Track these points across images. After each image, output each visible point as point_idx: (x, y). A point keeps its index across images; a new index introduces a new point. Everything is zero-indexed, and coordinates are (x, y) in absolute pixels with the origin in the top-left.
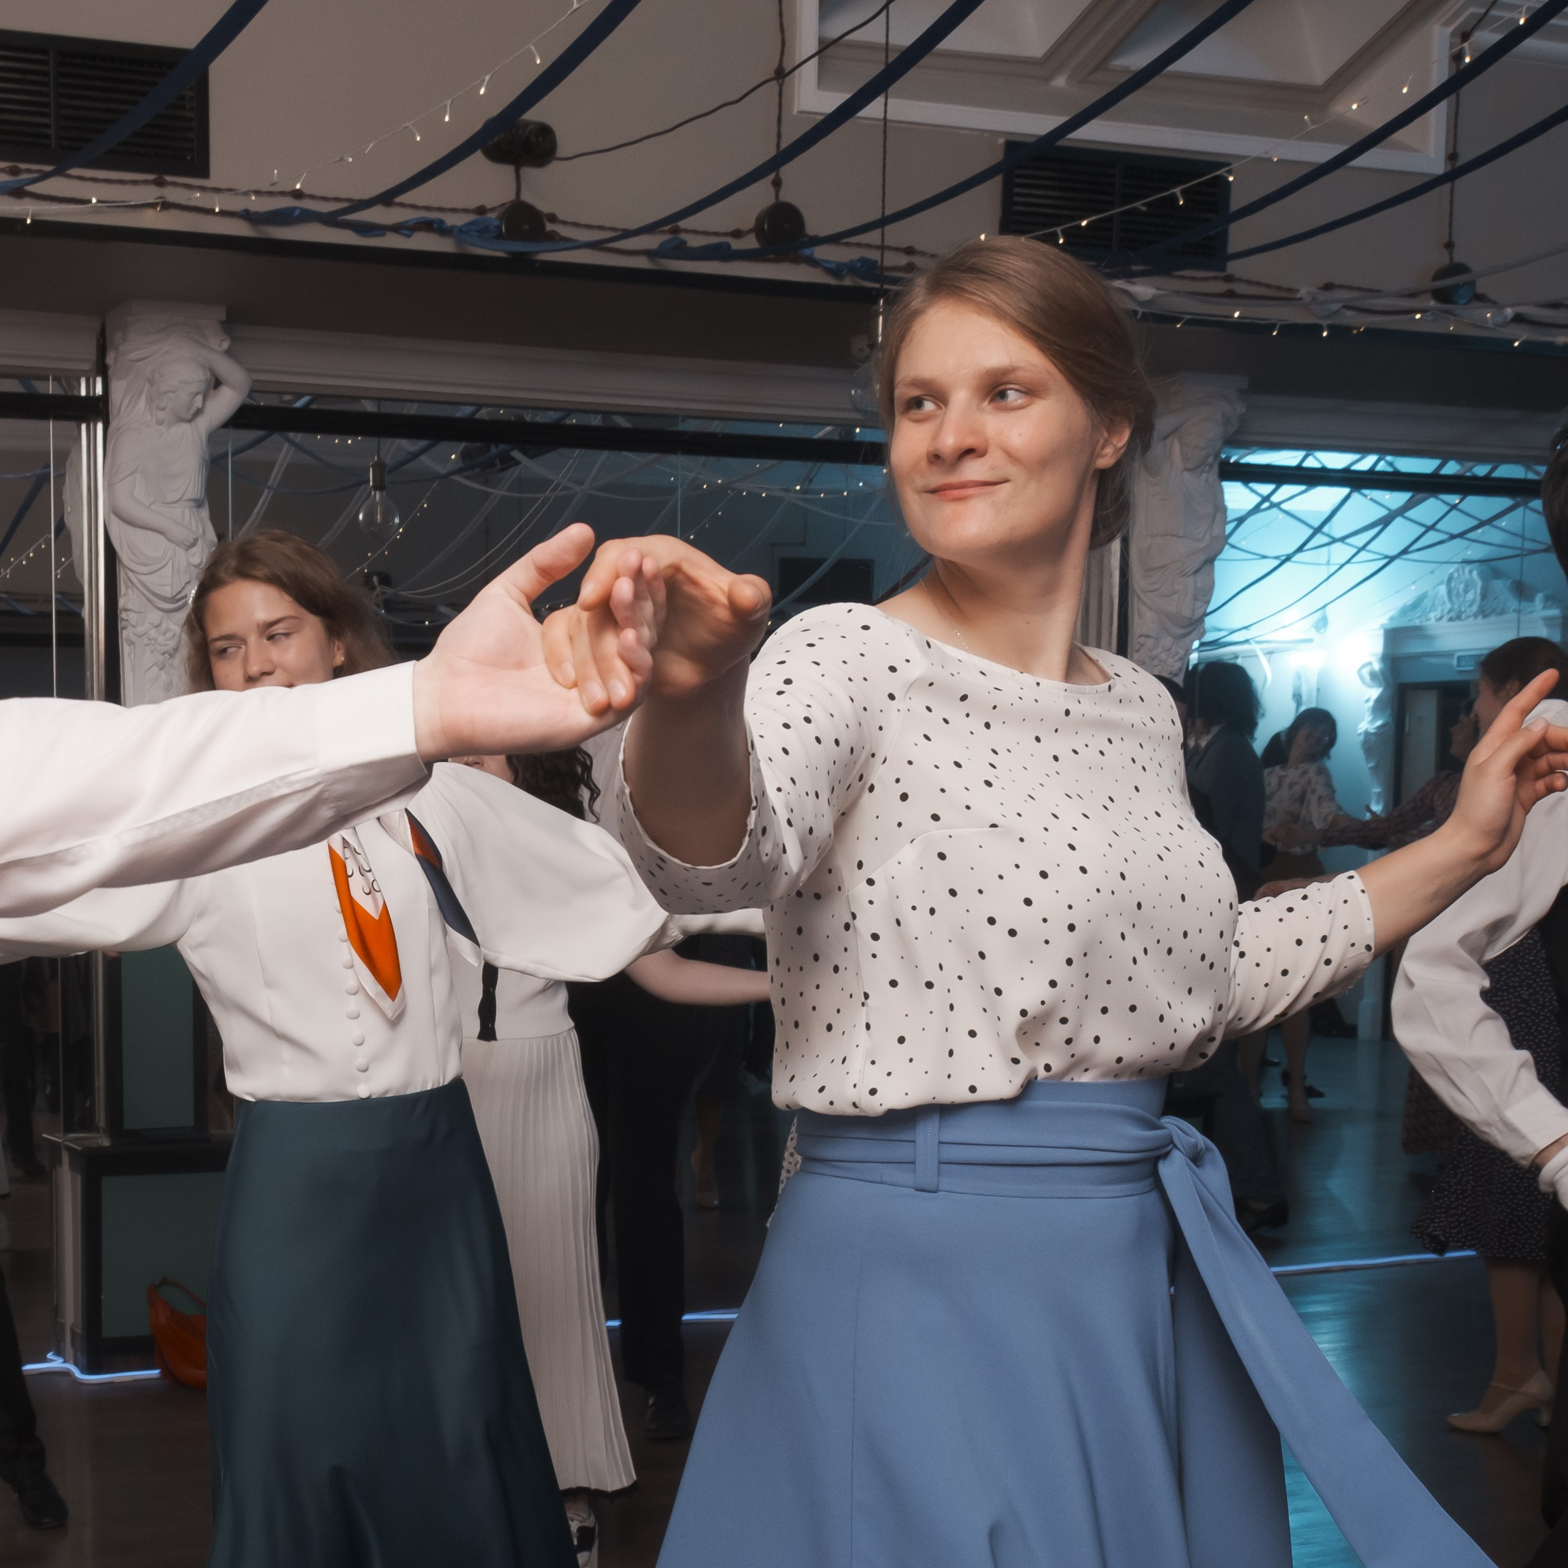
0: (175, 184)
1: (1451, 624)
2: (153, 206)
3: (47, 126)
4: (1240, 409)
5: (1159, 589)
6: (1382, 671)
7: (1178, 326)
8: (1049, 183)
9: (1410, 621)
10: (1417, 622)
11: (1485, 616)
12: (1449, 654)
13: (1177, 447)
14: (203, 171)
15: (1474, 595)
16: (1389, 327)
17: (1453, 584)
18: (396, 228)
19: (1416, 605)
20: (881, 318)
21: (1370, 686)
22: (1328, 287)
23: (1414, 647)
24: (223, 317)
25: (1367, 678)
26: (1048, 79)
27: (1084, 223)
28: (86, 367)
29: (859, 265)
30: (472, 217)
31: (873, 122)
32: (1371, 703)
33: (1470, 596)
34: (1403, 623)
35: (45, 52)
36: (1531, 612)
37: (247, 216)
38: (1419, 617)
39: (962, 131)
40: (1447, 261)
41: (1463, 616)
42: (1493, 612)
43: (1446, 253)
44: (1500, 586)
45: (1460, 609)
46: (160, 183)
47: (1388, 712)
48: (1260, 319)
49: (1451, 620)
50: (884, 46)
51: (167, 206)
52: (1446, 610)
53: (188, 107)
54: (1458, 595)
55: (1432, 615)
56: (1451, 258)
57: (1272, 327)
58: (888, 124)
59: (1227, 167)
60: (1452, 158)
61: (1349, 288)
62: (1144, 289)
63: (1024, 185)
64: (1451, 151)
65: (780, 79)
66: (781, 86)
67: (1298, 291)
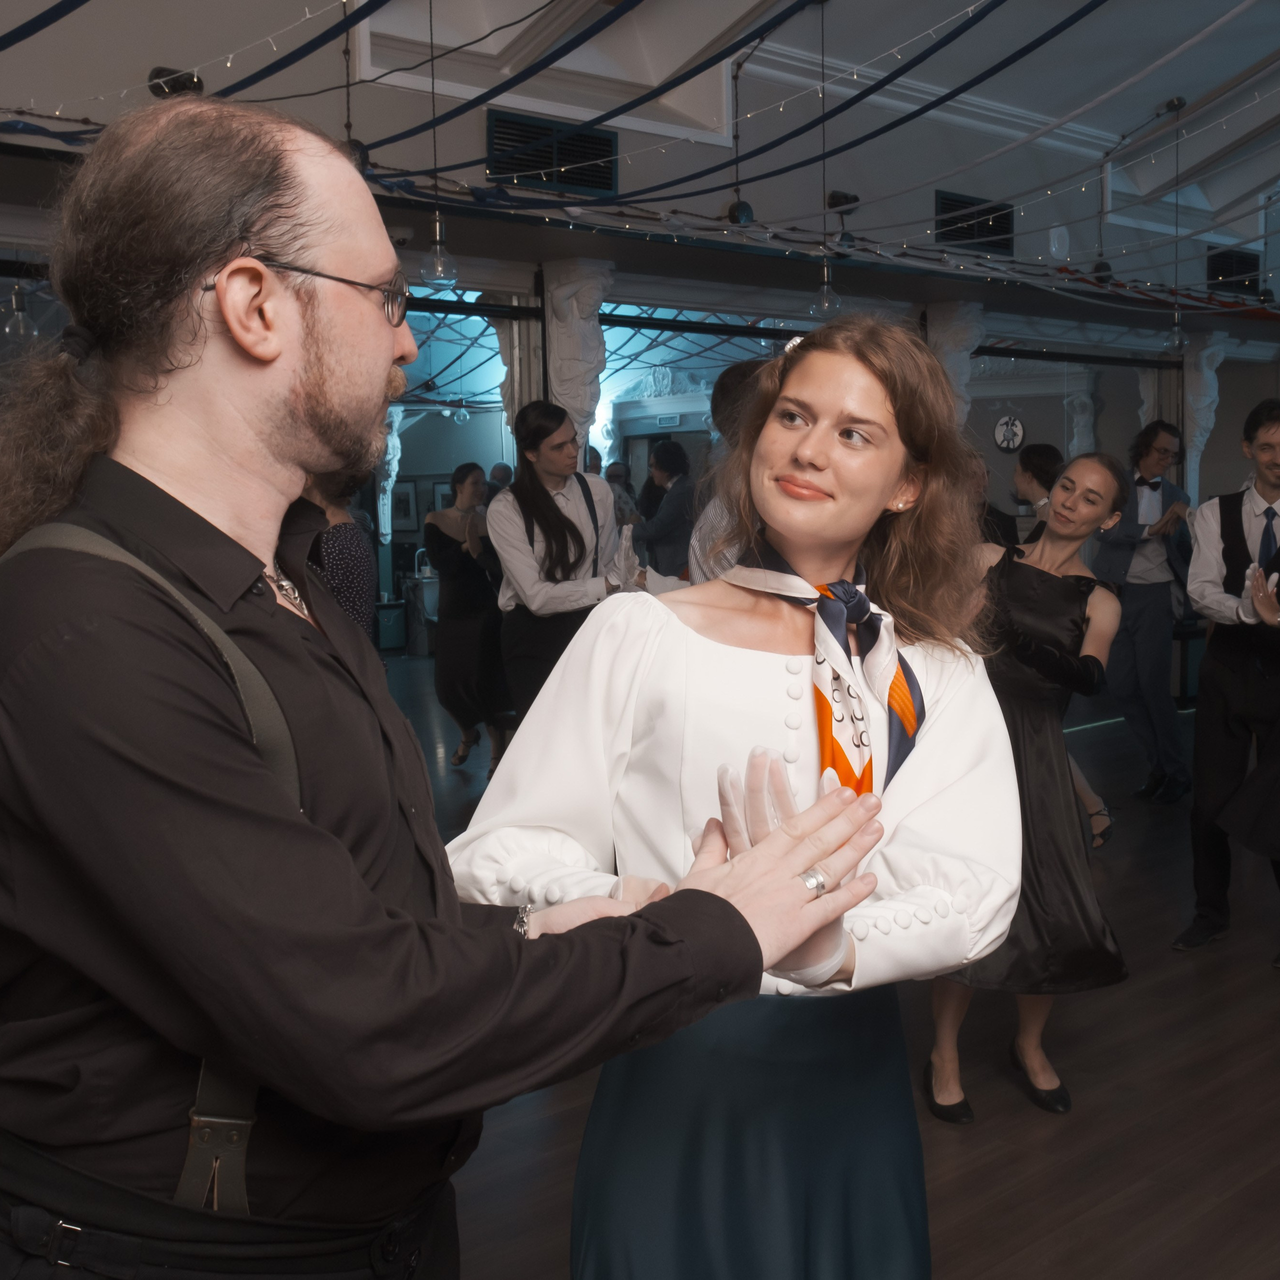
1: (656, 399)
4: (611, 281)
5: (569, 394)
6: (613, 430)
7: (594, 232)
8: (516, 138)
9: (632, 397)
10: (637, 399)
11: (674, 394)
12: (654, 417)
13: (575, 304)
15: (667, 381)
16: (709, 238)
17: (656, 375)
19: (635, 388)
20: (438, 224)
21: (606, 439)
22: (675, 212)
23: (634, 414)
25: (605, 434)
26: (499, 69)
27: (563, 170)
29: (403, 184)
32: (607, 450)
33: (665, 382)
34: (628, 399)
36: (699, 391)
38: (638, 395)
39: (447, 98)
40: (736, 203)
41: (662, 394)
42: (679, 391)
43: (735, 194)
44: (682, 376)
45: (661, 390)
47: (617, 454)
48: (639, 230)
49: (655, 396)
50: (430, 44)
52: (653, 391)
54: (659, 381)
55: (645, 394)
56: (739, 198)
57: (646, 235)
58: (435, 96)
59: (615, 134)
60: (736, 137)
61: (686, 213)
62: (575, 211)
63: (500, 138)
64: (735, 134)
65: (347, 57)
66: (347, 61)
67: (658, 214)
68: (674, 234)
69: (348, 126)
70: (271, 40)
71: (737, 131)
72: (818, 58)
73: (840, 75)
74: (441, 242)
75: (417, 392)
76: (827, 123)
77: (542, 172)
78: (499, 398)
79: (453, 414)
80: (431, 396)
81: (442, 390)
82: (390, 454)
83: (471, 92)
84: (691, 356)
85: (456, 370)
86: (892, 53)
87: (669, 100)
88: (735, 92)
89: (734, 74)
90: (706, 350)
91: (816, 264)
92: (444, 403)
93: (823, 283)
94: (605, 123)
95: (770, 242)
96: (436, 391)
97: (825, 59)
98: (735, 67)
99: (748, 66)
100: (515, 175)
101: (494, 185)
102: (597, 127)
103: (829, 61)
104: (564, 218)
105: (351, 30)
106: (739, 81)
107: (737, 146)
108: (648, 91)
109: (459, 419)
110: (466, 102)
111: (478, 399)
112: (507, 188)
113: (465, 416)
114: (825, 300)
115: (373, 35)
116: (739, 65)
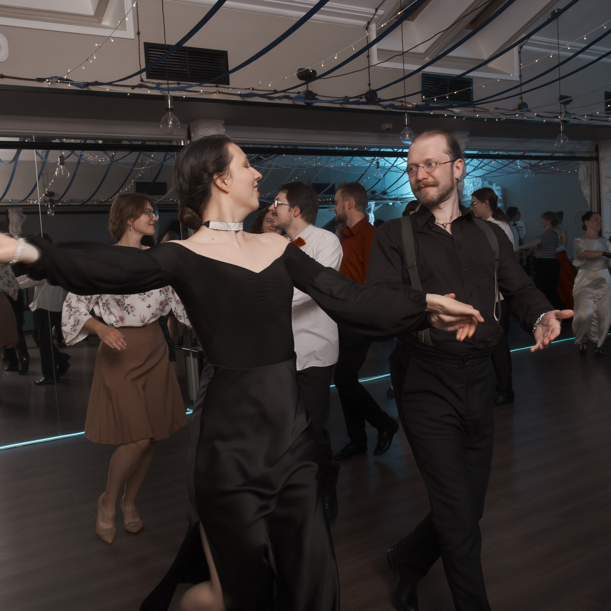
0: (221, 87)
2: (216, 93)
3: (187, 71)
4: (468, 140)
7: (464, 119)
8: (432, 84)
14: (228, 83)
16: (510, 118)
17: (474, 183)
18: (278, 98)
20: (406, 119)
22: (496, 109)
24: (224, 123)
26: (424, 58)
27: (455, 93)
28: (184, 137)
29: (390, 105)
30: (297, 95)
31: (391, 69)
35: (185, 51)
37: (240, 95)
40: (521, 102)
43: (520, 100)
44: (486, 182)
46: (217, 87)
48: (482, 117)
51: (220, 93)
53: (222, 66)
54: (476, 186)
55: (468, 191)
56: (522, 101)
57: (485, 119)
59: (472, 79)
60: (520, 76)
61: (501, 109)
62: (456, 110)
63: (427, 85)
64: (520, 75)
65: (369, 58)
66: (369, 60)
67: (490, 110)
68: (496, 118)
69: (369, 85)
70: (352, 46)
71: (521, 74)
72: (556, 41)
73: (563, 47)
74: (408, 126)
75: (380, 196)
76: (560, 67)
77: (446, 95)
78: (413, 196)
79: (394, 204)
80: (385, 197)
81: (389, 194)
82: (370, 220)
83: (415, 67)
84: (492, 172)
85: (396, 185)
86: (602, 26)
87: (491, 65)
88: (520, 58)
89: (519, 51)
90: (498, 169)
91: (557, 125)
92: (390, 199)
93: (560, 132)
94: (466, 75)
95: (536, 117)
96: (387, 195)
97: (559, 41)
98: (519, 48)
99: (524, 47)
100: (435, 97)
101: (425, 103)
102: (463, 77)
103: (561, 42)
104: (452, 114)
105: (370, 49)
106: (521, 54)
107: (521, 80)
108: (483, 62)
109: (397, 205)
110: (413, 71)
111: (404, 197)
112: (430, 104)
113: (399, 204)
114: (561, 140)
115: (378, 50)
116: (521, 47)
